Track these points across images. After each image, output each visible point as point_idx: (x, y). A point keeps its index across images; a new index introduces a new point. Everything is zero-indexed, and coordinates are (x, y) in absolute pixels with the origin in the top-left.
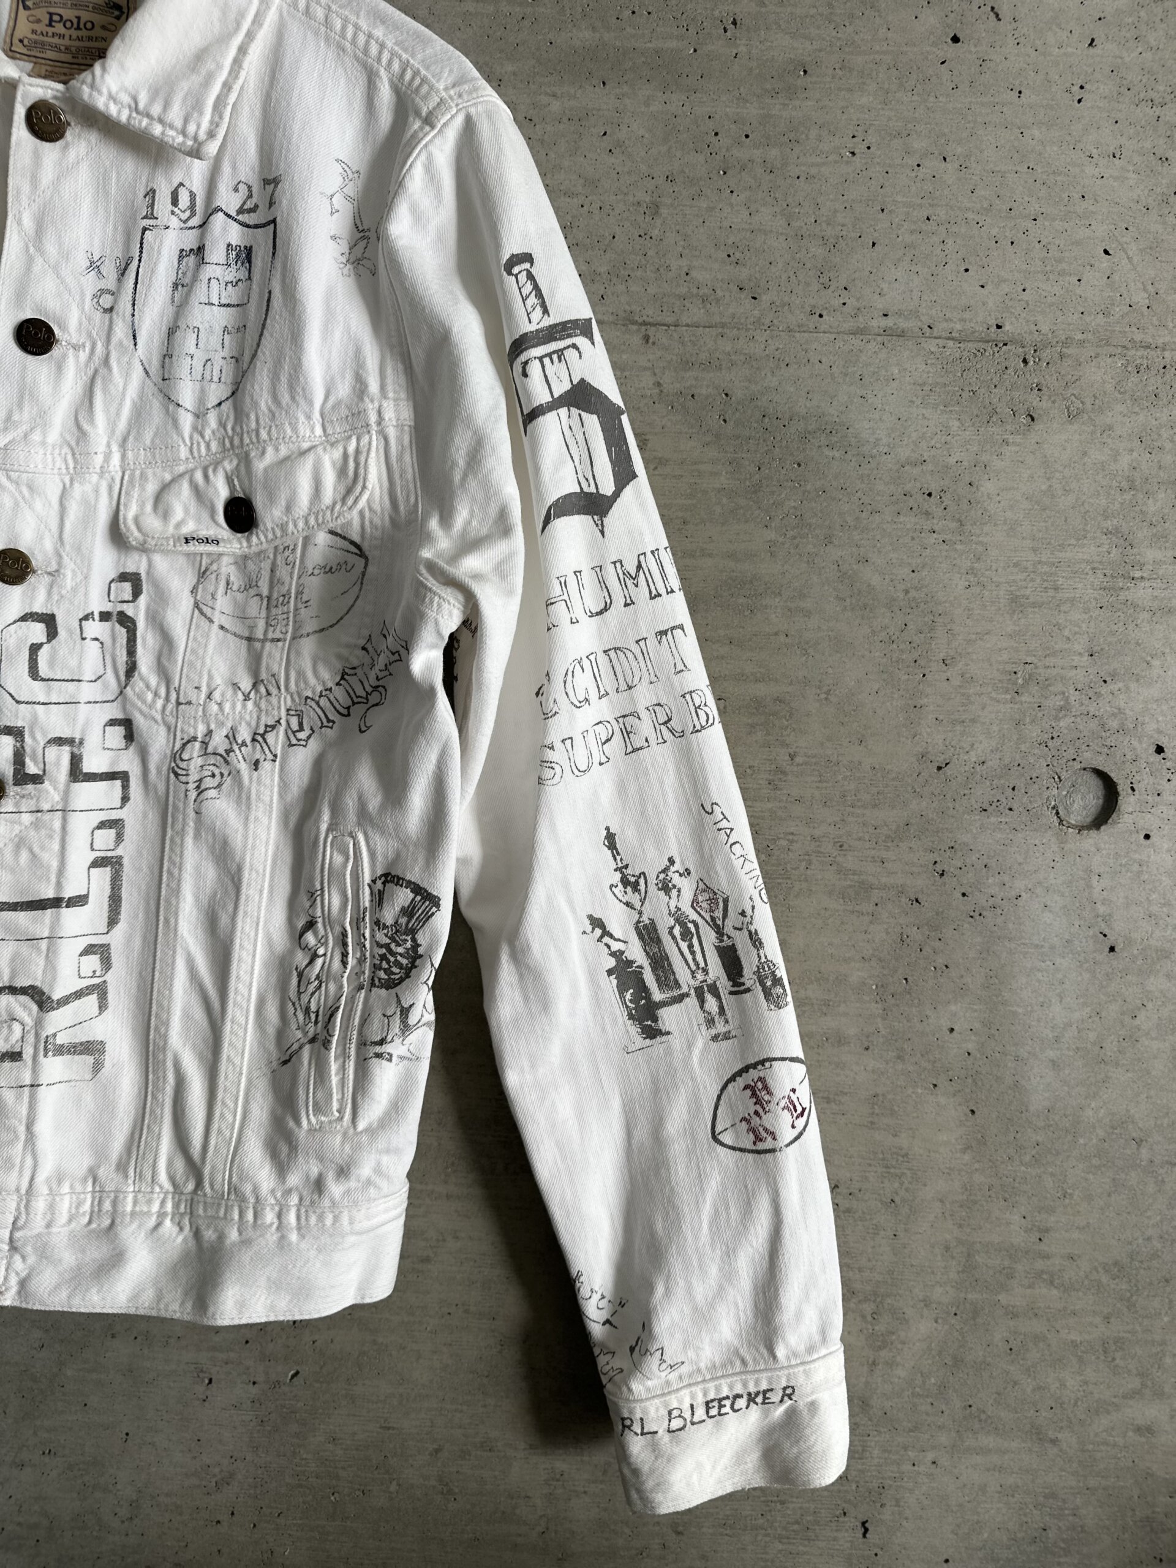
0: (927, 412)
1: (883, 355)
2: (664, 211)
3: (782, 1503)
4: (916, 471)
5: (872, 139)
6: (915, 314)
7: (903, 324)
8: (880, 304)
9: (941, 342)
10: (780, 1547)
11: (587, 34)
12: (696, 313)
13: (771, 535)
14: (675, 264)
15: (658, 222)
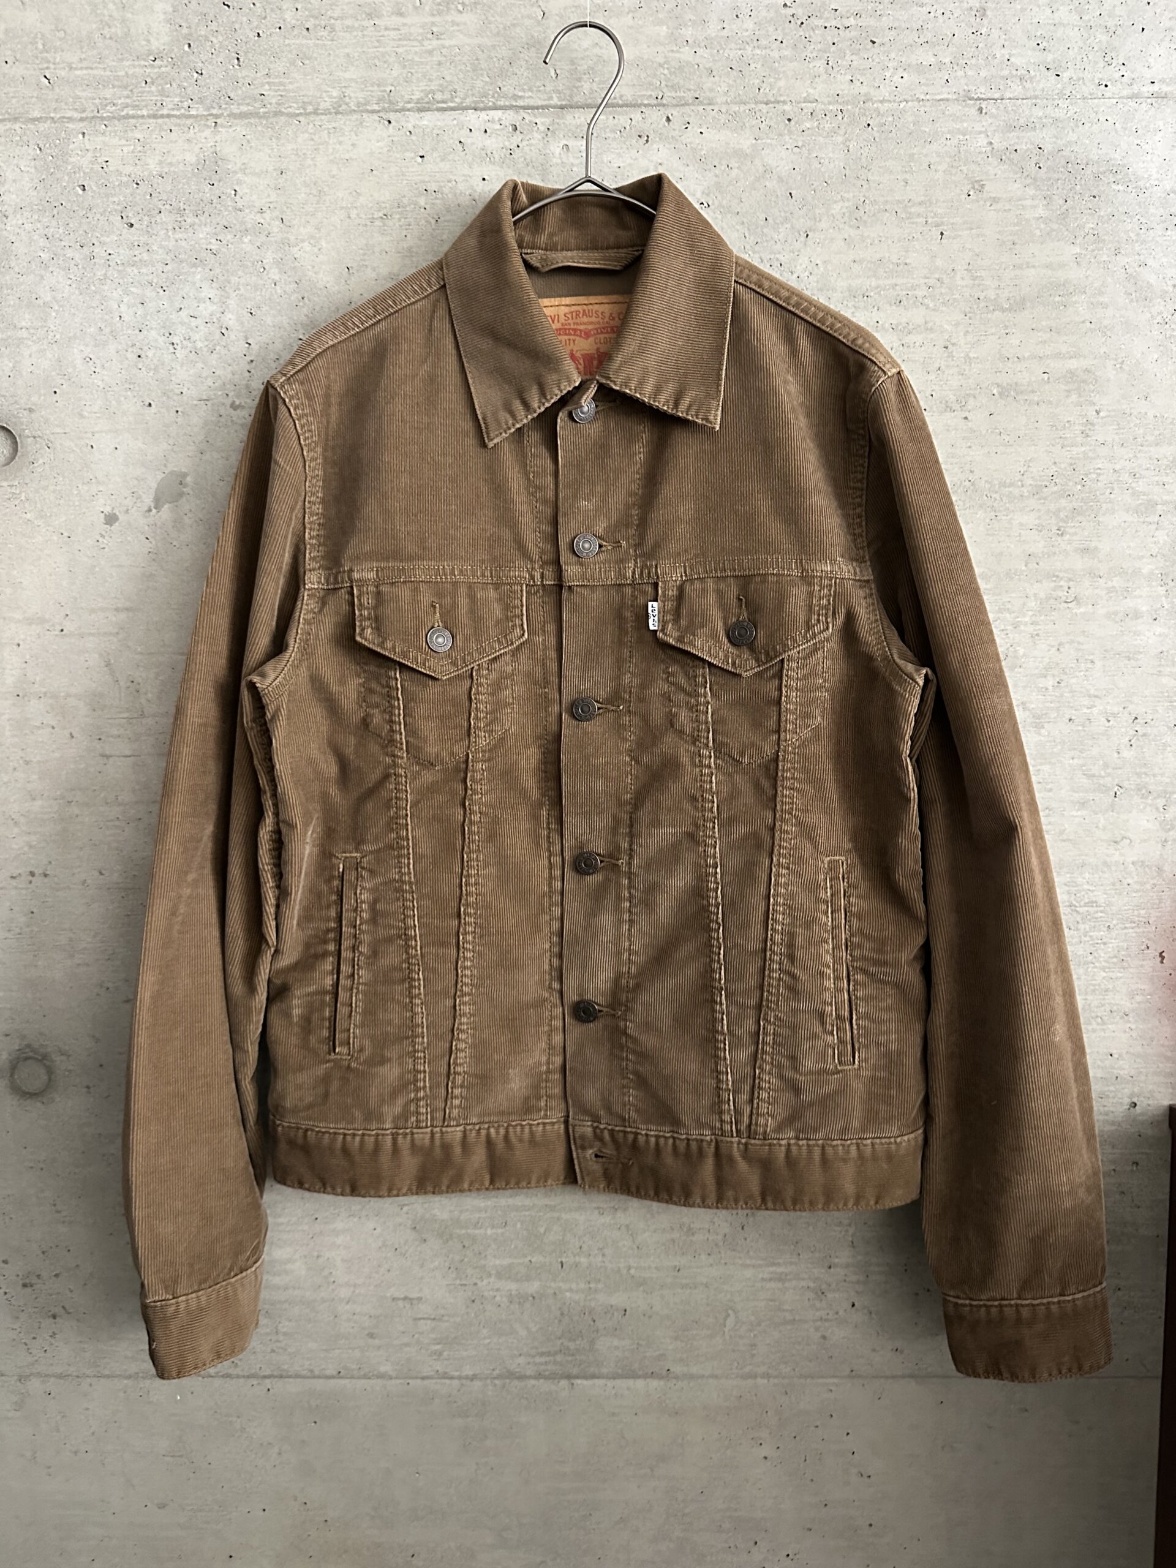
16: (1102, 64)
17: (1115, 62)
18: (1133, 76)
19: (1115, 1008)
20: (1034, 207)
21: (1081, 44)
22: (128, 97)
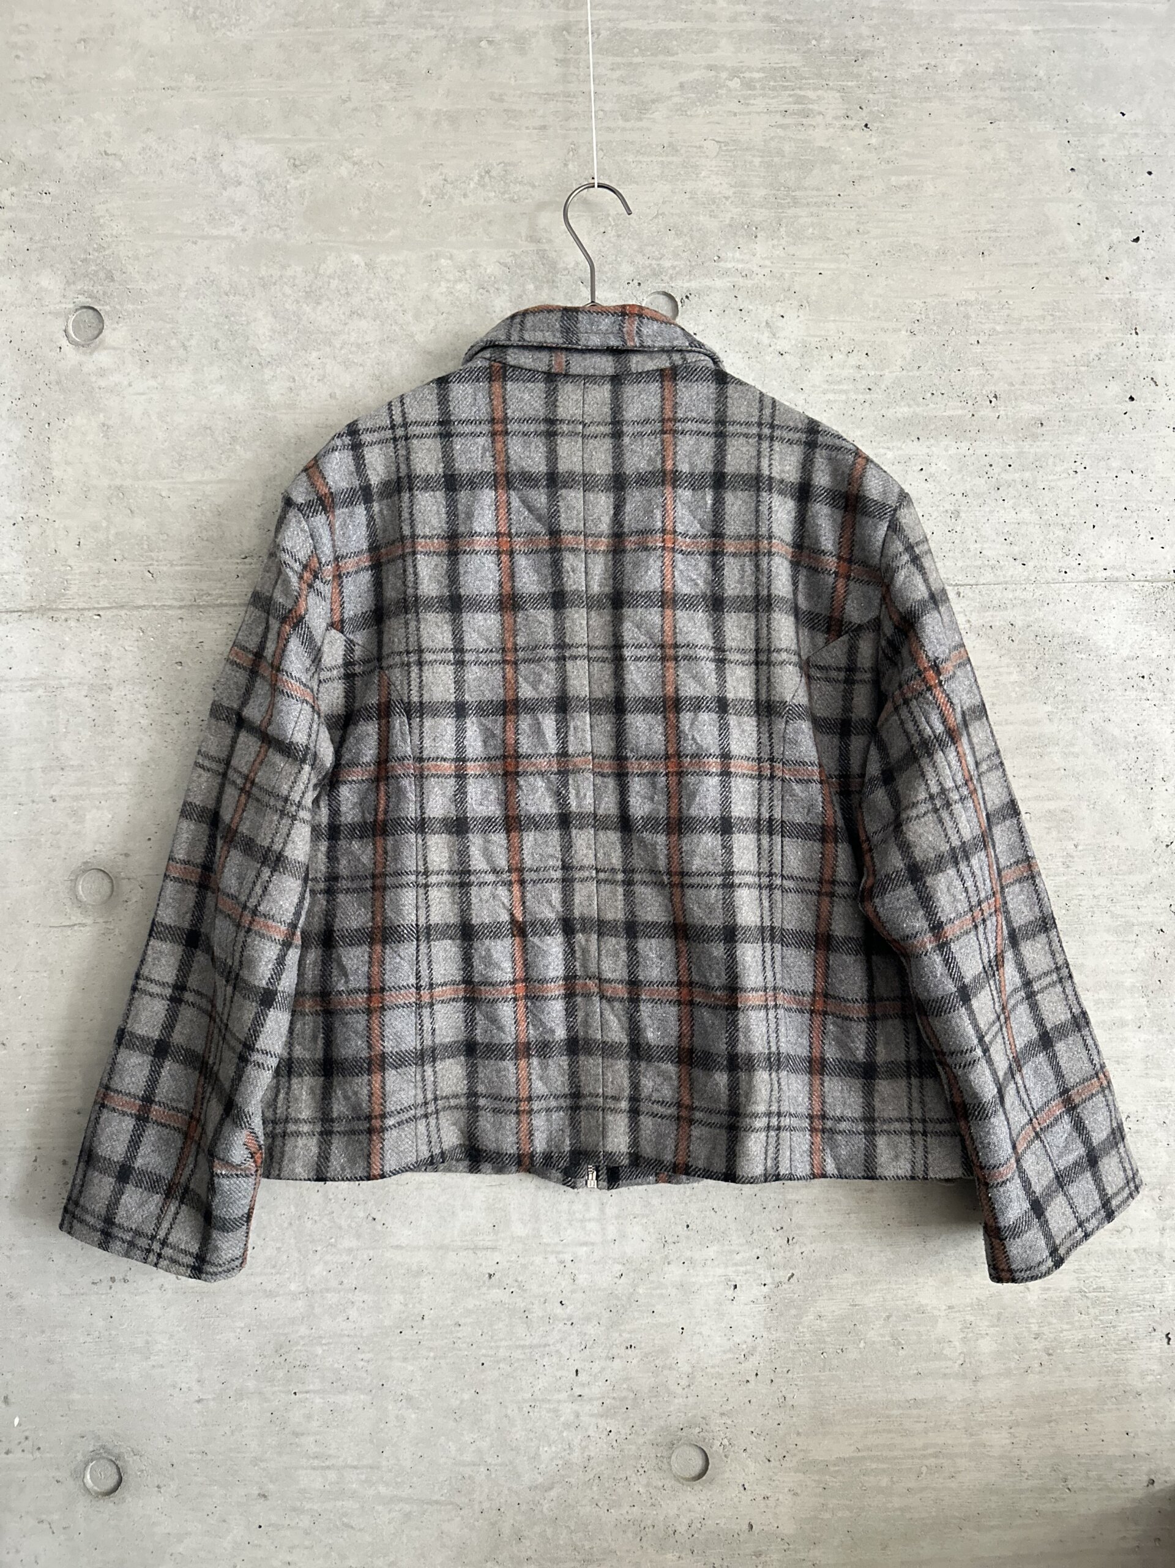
0: (1137, 627)
1: (1106, 593)
2: (962, 515)
3: (1114, 1327)
4: (1134, 663)
5: (1086, 463)
6: (1123, 567)
7: (1116, 574)
8: (1102, 563)
9: (1141, 584)
10: (1116, 1356)
11: (906, 409)
12: (988, 577)
13: (1048, 708)
14: (973, 547)
15: (960, 521)
16: (1060, 555)
17: (1072, 553)
18: (1090, 563)
19: (1128, 1388)
20: (1010, 673)
21: (1042, 538)
22: (222, 589)
